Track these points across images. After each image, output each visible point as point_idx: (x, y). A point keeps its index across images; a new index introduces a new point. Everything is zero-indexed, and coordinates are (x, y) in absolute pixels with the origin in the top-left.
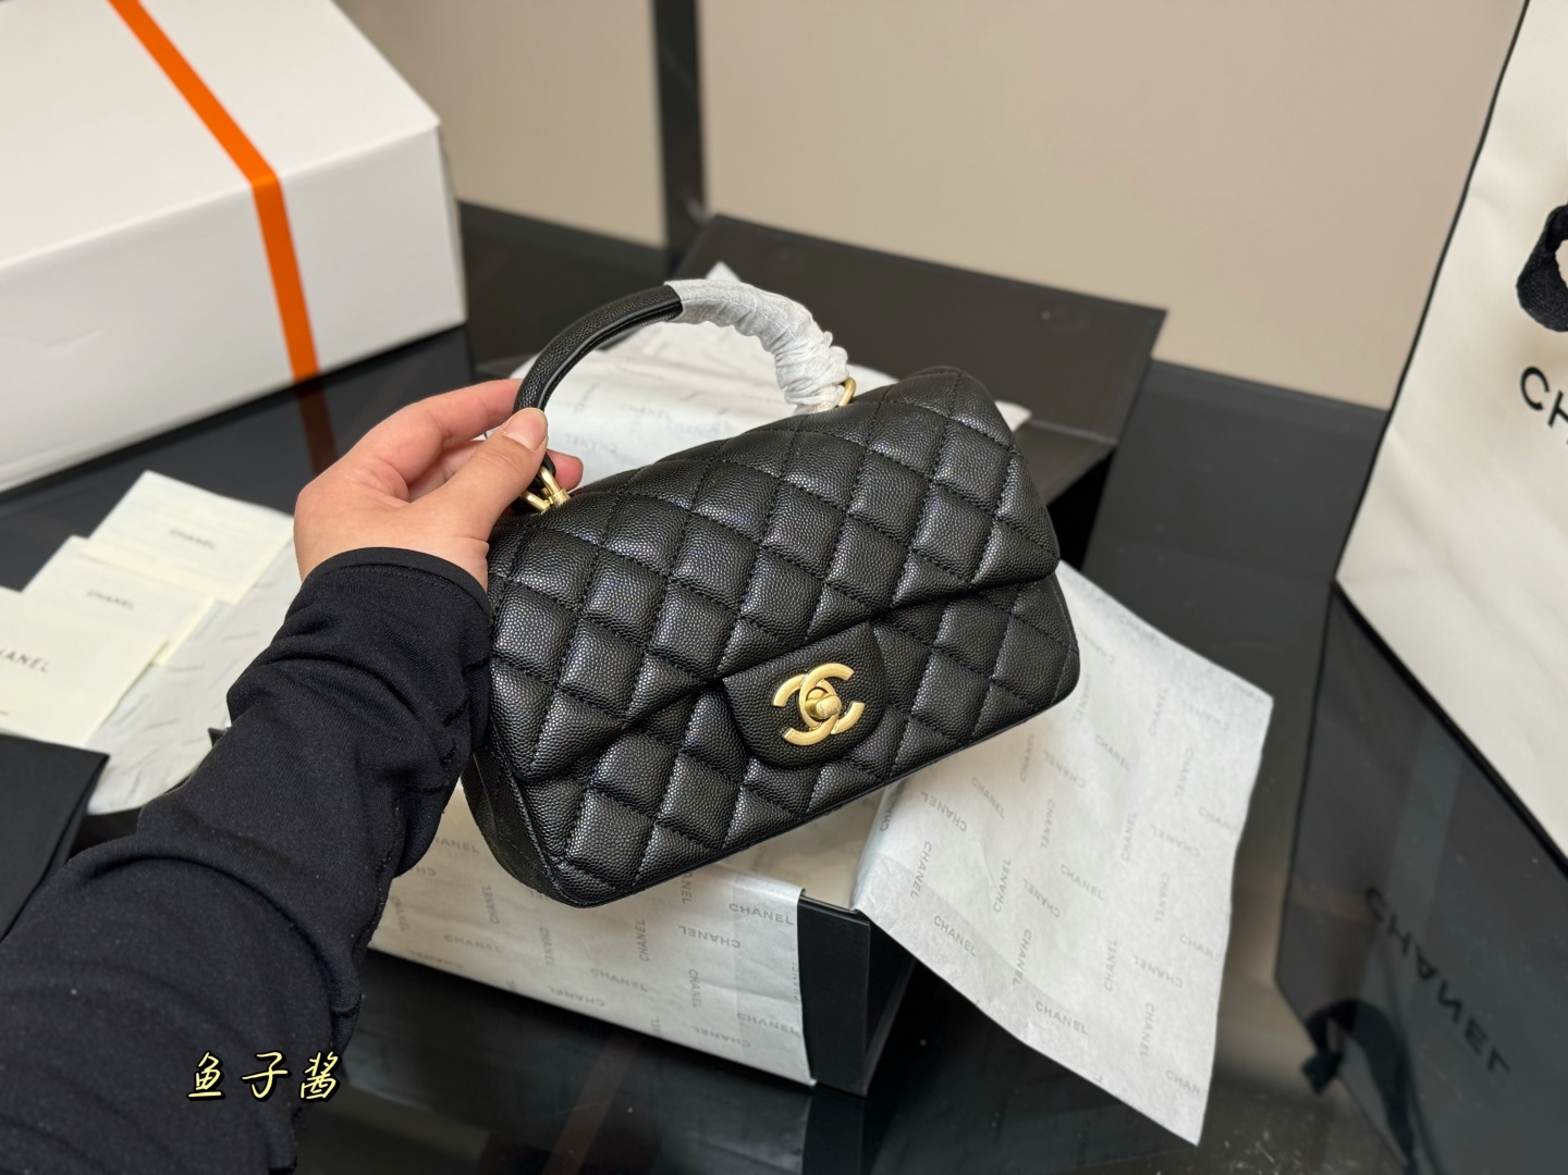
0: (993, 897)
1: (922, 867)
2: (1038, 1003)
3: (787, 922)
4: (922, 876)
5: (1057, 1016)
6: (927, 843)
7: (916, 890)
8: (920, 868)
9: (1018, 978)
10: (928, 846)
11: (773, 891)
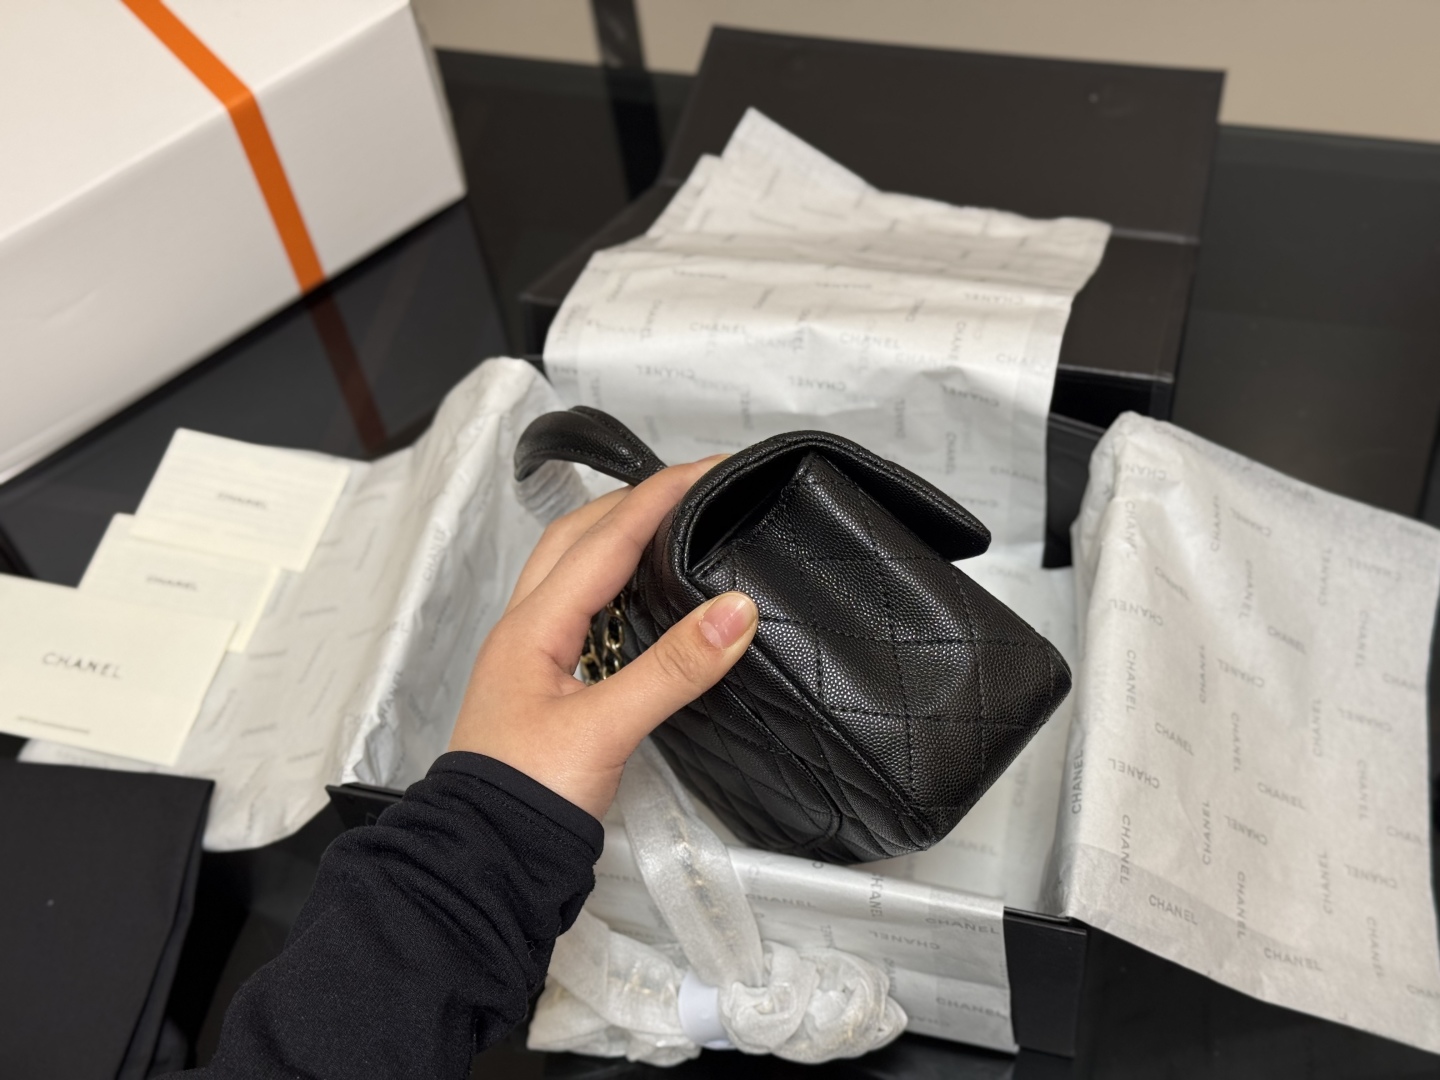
0: (1200, 850)
1: (1126, 846)
2: (1267, 950)
3: (993, 933)
4: (1128, 855)
5: (1288, 959)
6: (1125, 816)
7: (1124, 875)
8: (1124, 847)
9: (1242, 930)
10: (1126, 820)
11: (972, 905)
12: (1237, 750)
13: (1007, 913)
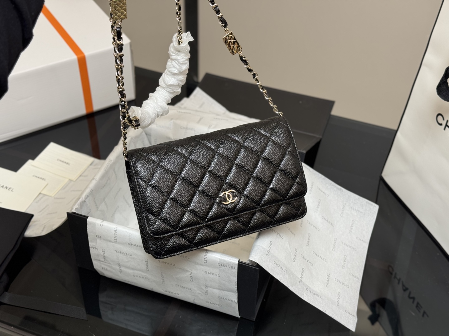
2: (307, 289)
3: (234, 269)
5: (313, 293)
9: (301, 281)
11: (231, 259)
12: (308, 242)
13: (239, 262)
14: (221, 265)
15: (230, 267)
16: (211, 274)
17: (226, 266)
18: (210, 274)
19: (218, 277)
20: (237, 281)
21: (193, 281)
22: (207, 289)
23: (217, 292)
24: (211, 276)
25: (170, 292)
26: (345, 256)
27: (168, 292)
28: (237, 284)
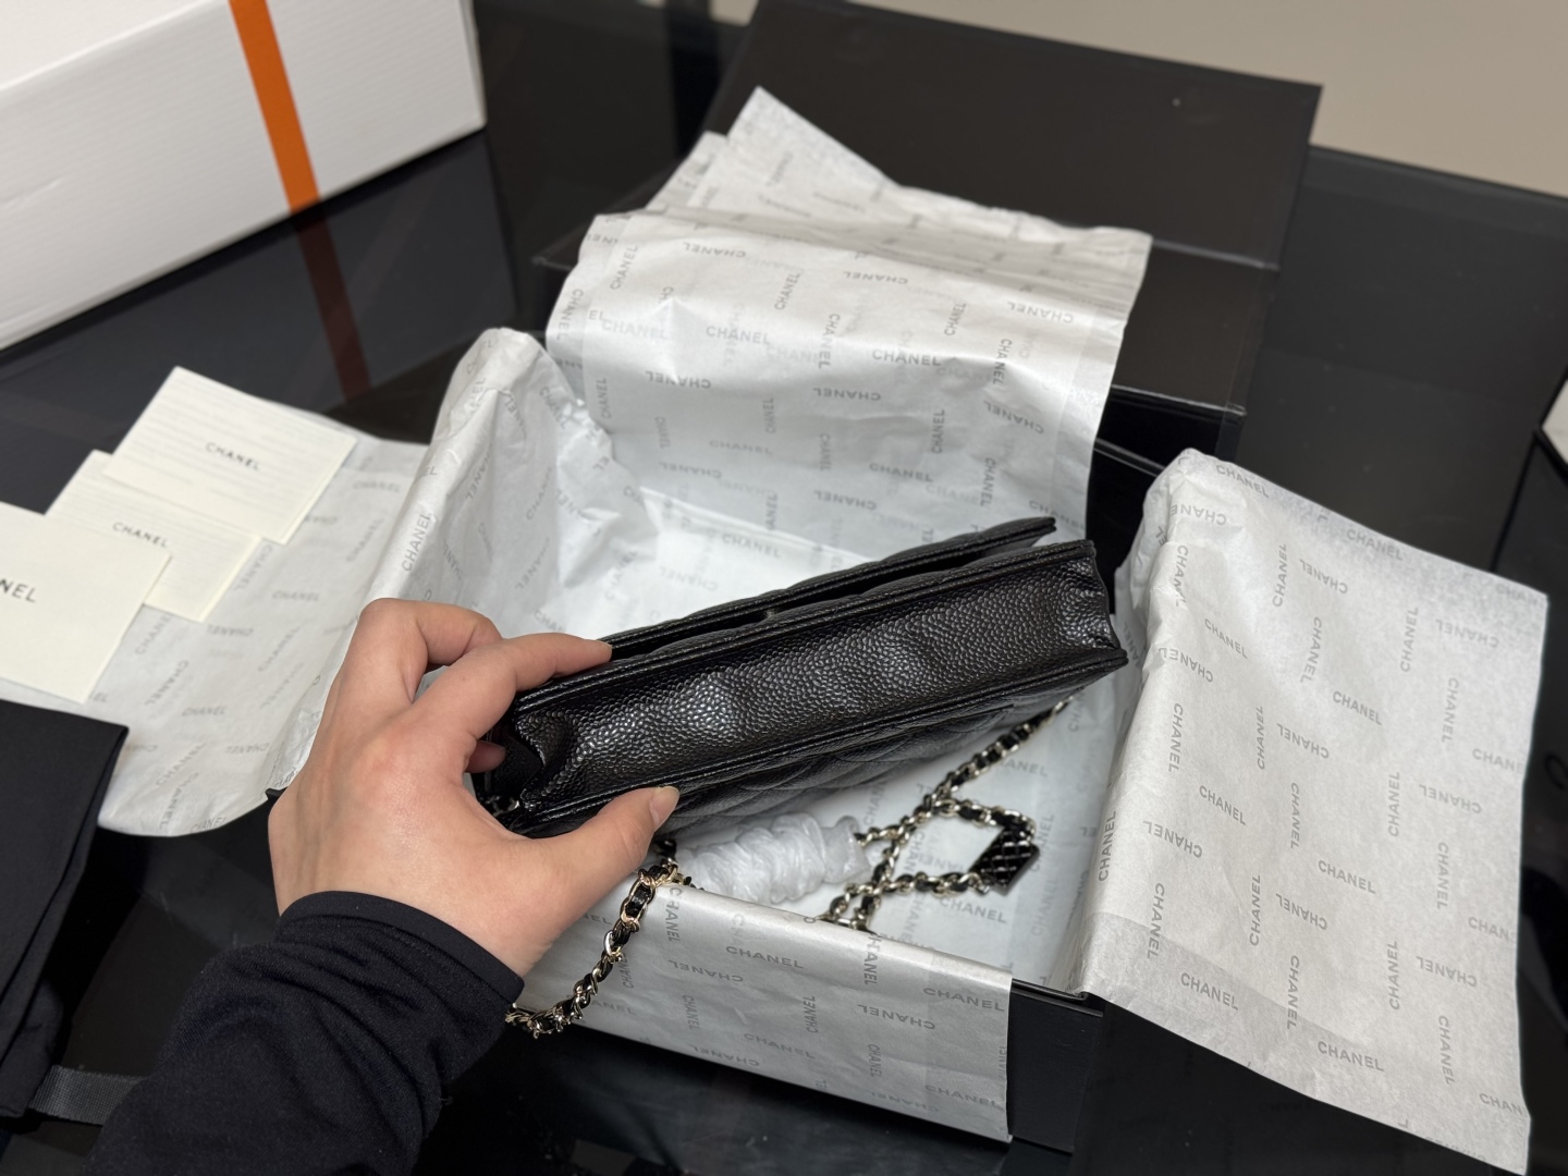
0: (1247, 929)
1: (1157, 917)
3: (997, 1008)
4: (1159, 928)
6: (1159, 885)
7: (1153, 949)
8: (1155, 919)
9: (1291, 1019)
10: (1160, 889)
11: (978, 975)
13: (1015, 986)
14: (940, 993)
15: (976, 1003)
16: (895, 1016)
17: (961, 998)
18: (892, 1017)
19: (924, 1029)
20: (1006, 1045)
21: (817, 1031)
22: (879, 1060)
23: (920, 1072)
24: (896, 1023)
25: (720, 1055)
26: (1443, 848)
27: (713, 1053)
28: (1005, 1056)
